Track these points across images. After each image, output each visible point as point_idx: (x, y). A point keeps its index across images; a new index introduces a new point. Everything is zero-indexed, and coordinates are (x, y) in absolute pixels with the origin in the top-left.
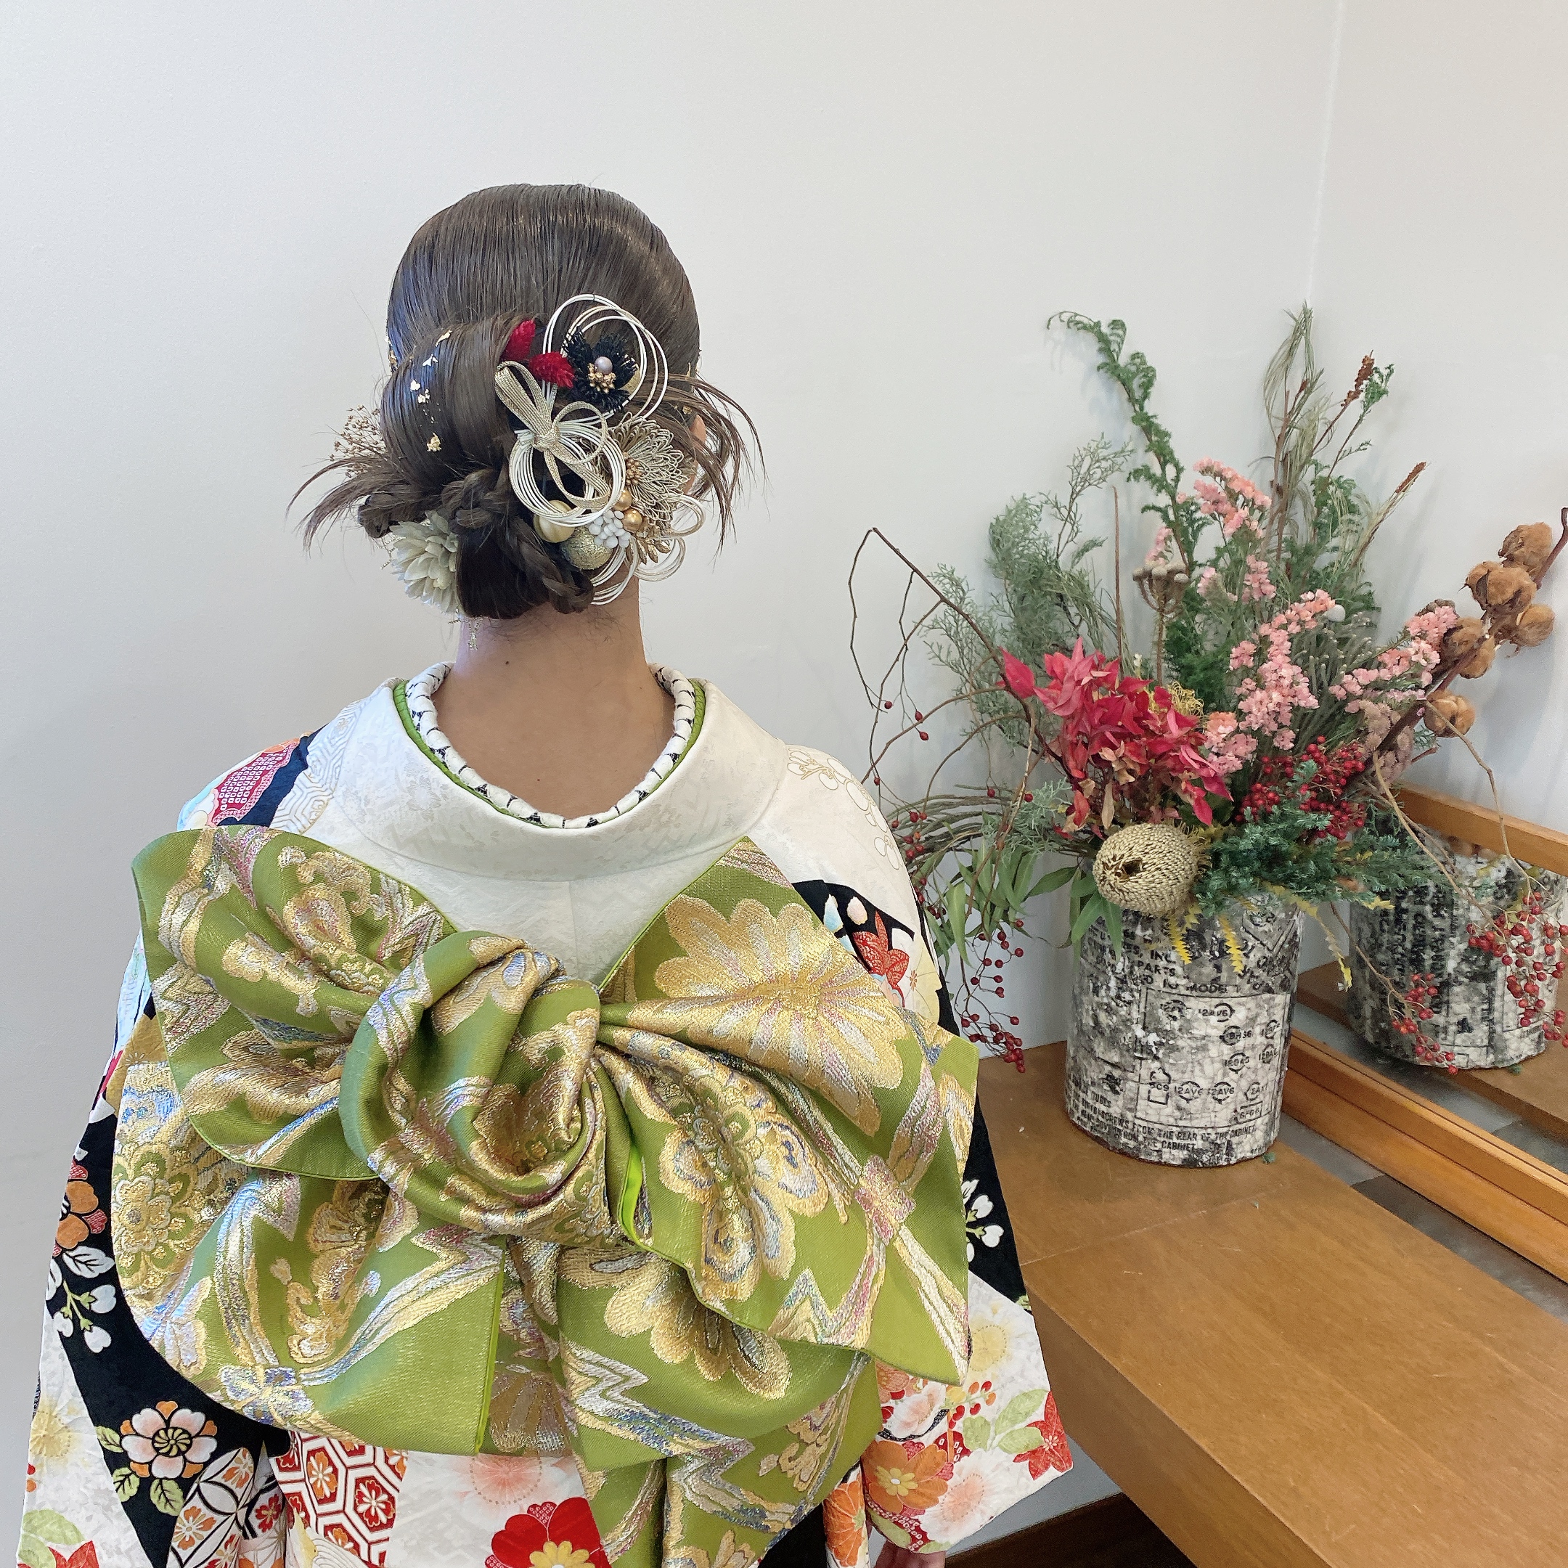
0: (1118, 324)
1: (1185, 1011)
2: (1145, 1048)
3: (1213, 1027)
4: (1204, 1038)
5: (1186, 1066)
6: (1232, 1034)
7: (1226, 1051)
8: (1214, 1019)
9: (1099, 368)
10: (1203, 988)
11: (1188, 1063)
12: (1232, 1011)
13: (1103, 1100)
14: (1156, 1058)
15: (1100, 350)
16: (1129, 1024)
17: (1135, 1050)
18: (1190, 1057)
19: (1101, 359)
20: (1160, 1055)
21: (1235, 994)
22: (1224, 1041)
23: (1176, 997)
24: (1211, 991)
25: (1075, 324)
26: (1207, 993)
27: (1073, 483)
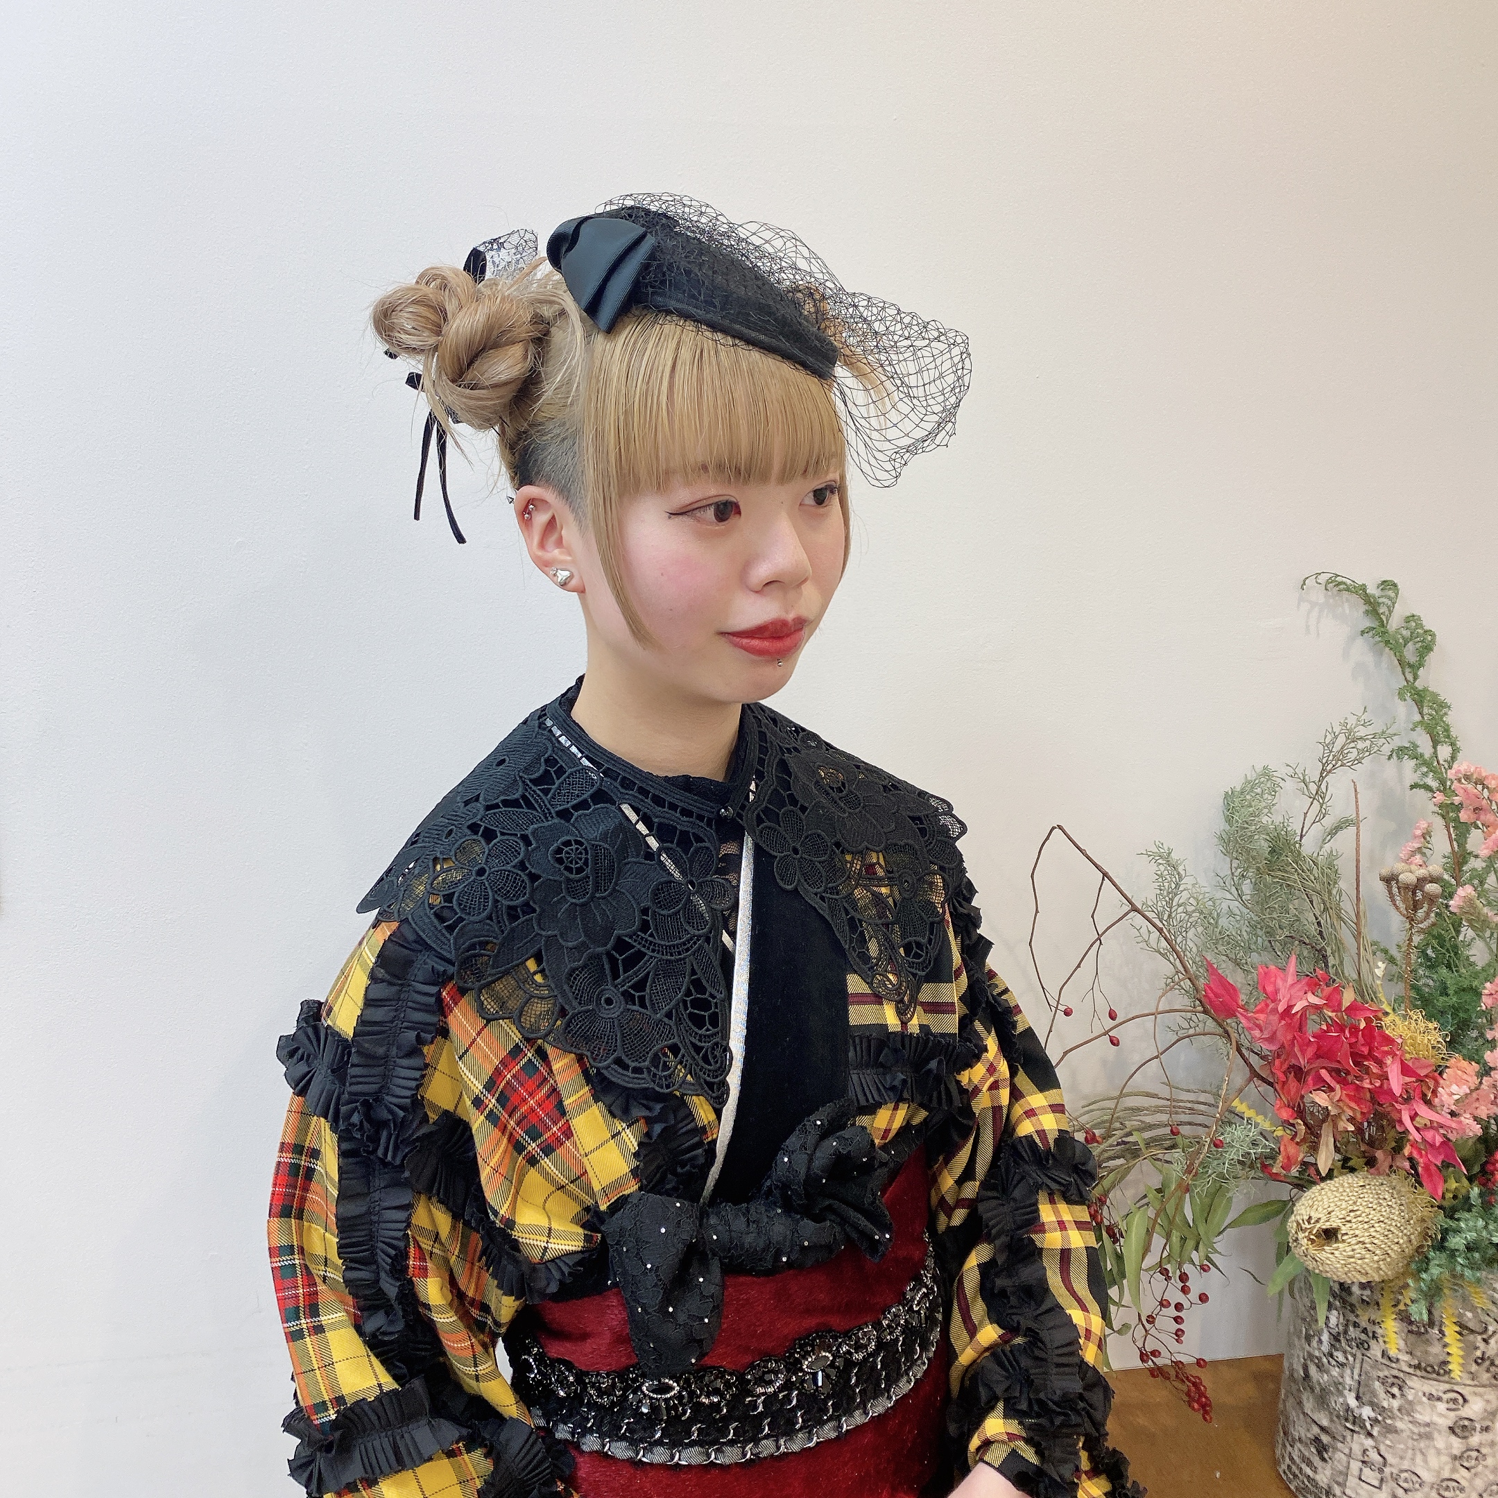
0: (1388, 585)
1: (1406, 1390)
2: (1357, 1420)
3: (1441, 1416)
4: (1428, 1425)
5: (1405, 1451)
6: (1464, 1427)
7: (1457, 1445)
8: (1441, 1407)
9: (1363, 633)
10: (1429, 1369)
11: (1407, 1448)
12: (1465, 1400)
13: (1309, 1463)
14: (1370, 1435)
15: (1367, 612)
16: (1341, 1388)
17: (1347, 1420)
18: (1410, 1442)
19: (1367, 623)
20: (1375, 1433)
21: (1470, 1382)
22: (1454, 1432)
23: (1395, 1373)
24: (1438, 1374)
25: (1337, 585)
26: (1434, 1376)
27: (1324, 761)
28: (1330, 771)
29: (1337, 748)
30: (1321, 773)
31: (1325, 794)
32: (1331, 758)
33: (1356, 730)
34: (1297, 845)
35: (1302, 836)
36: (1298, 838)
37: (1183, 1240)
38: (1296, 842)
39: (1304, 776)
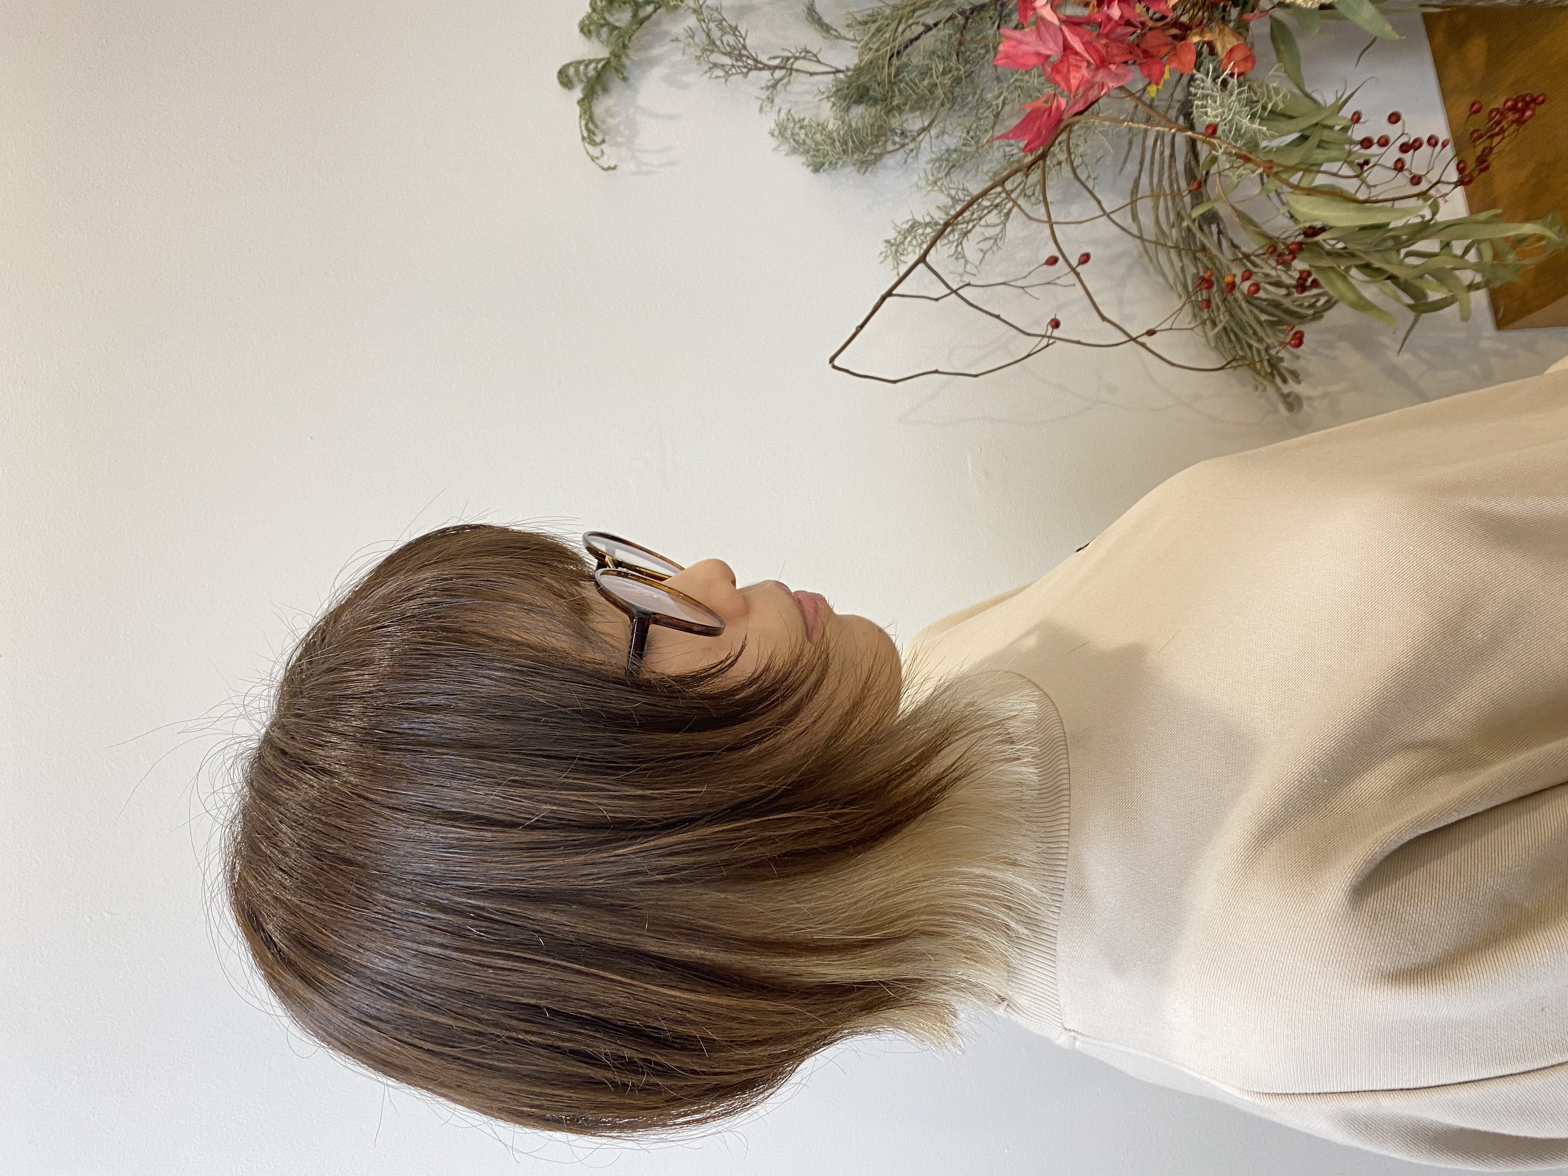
15: (604, 89)
19: (614, 82)
25: (593, 135)
27: (745, 70)
28: (756, 60)
29: (727, 61)
30: (761, 69)
31: (783, 58)
32: (740, 64)
33: (700, 44)
34: (850, 73)
35: (838, 71)
36: (841, 76)
37: (1321, 145)
38: (846, 76)
39: (768, 88)
